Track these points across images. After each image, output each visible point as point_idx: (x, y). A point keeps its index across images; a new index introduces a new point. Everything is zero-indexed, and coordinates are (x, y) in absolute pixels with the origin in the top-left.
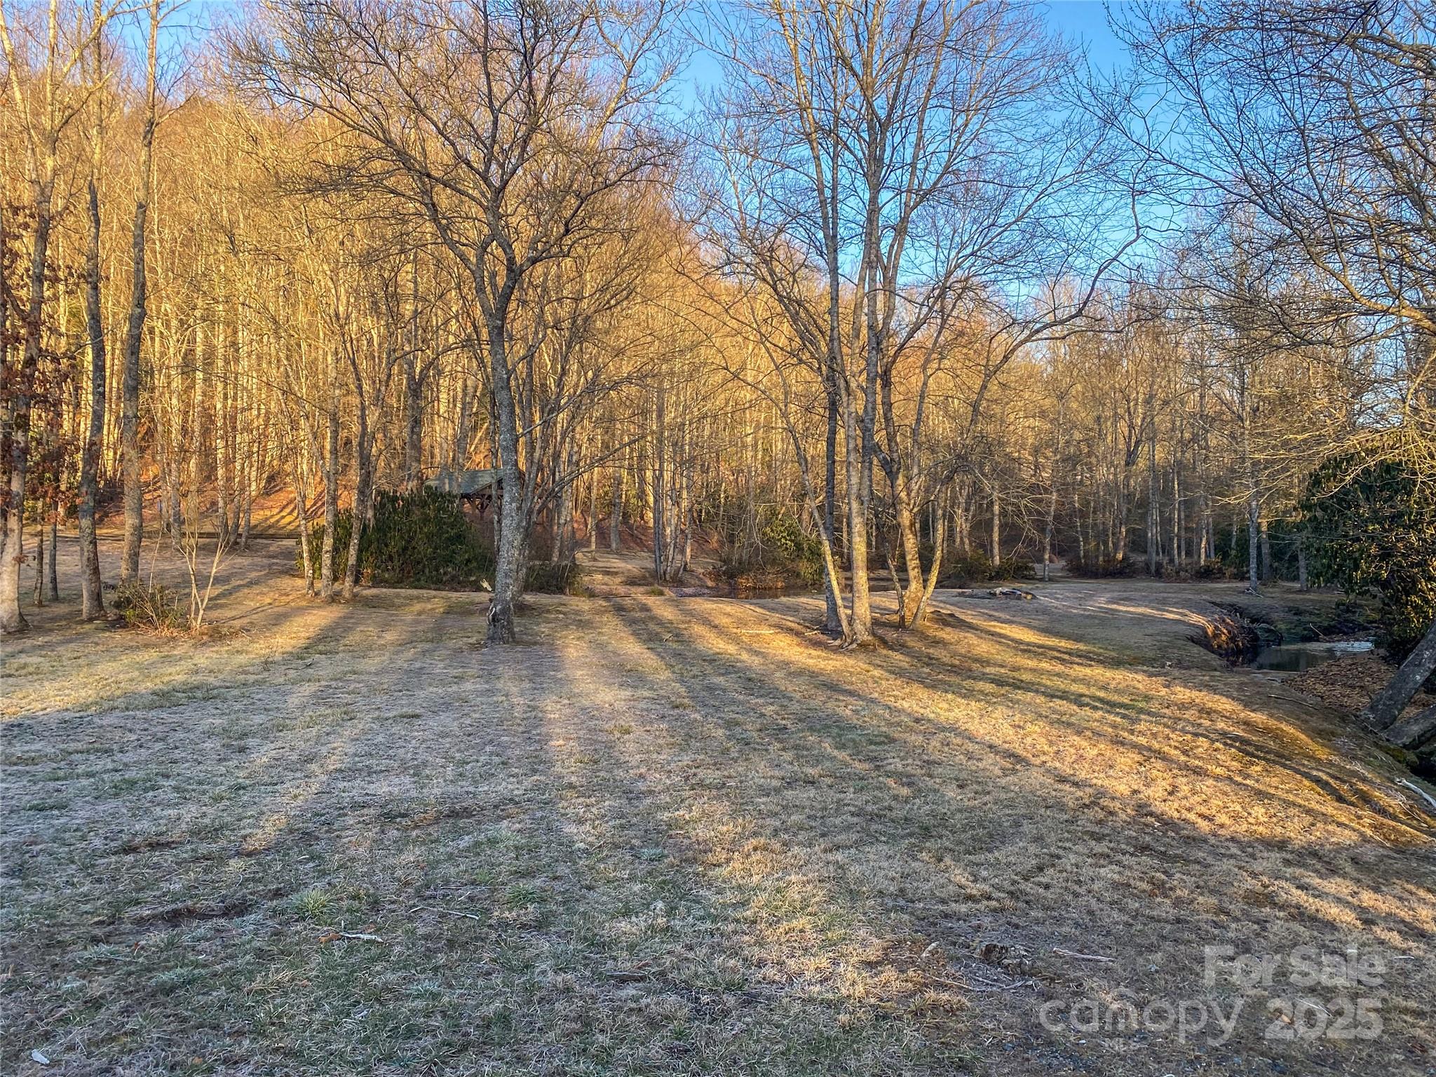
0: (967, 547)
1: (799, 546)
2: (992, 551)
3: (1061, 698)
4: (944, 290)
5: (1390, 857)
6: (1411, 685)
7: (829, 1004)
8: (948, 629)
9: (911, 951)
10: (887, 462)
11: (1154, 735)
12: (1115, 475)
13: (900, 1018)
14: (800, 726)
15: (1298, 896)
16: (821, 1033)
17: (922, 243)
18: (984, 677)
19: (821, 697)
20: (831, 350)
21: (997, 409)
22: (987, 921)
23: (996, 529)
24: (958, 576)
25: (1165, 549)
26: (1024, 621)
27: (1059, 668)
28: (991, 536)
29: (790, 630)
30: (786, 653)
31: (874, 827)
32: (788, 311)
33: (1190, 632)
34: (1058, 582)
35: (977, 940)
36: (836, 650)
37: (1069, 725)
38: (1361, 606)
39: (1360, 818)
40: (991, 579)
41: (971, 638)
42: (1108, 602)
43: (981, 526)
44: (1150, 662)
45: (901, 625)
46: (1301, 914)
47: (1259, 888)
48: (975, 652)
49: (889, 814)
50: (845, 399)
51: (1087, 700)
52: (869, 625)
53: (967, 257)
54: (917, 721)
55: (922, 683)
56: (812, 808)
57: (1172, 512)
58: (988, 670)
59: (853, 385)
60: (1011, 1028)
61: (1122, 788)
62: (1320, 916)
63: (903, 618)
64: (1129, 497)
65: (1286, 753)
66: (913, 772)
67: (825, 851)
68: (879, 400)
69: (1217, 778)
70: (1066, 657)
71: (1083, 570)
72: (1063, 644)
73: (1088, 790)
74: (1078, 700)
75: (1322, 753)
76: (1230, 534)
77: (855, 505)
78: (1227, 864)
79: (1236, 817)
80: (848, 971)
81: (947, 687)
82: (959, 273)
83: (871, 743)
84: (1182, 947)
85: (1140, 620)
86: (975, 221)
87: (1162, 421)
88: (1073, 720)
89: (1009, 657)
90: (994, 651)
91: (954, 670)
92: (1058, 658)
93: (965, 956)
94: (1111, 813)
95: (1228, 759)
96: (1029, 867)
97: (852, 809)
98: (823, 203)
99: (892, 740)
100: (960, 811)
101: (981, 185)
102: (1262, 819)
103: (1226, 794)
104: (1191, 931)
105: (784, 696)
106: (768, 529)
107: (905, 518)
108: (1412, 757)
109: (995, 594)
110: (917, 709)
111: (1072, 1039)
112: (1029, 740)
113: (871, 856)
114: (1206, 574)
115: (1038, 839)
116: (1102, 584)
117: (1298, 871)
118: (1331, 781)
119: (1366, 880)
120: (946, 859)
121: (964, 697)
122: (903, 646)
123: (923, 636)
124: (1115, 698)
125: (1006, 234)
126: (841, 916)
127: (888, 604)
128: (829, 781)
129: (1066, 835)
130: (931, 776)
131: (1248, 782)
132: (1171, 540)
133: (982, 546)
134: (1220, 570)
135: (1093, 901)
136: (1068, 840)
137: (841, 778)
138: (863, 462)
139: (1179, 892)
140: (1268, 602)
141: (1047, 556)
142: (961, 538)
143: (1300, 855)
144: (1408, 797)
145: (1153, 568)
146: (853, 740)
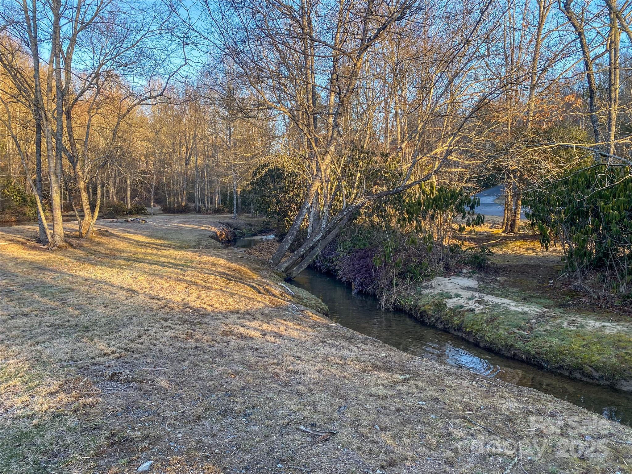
0: (115, 200)
1: (24, 200)
2: (127, 202)
3: (155, 264)
4: (98, 75)
5: (273, 311)
6: (284, 249)
7: (28, 417)
8: (105, 238)
9: (74, 383)
10: (71, 157)
11: (193, 276)
12: (181, 169)
13: (66, 415)
14: (21, 288)
15: (242, 330)
16: (23, 432)
17: (86, 50)
18: (121, 258)
19: (35, 273)
20: (36, 97)
21: (127, 136)
22: (113, 363)
23: (129, 192)
24: (110, 213)
25: (202, 201)
26: (141, 232)
27: (156, 252)
28: (126, 195)
29: (18, 242)
30: (16, 253)
31: (59, 330)
32: (11, 73)
33: (211, 234)
34: (157, 215)
35: (108, 372)
36: (44, 250)
37: (157, 275)
38: (271, 222)
39: (265, 298)
40: (127, 214)
41: (116, 241)
42: (178, 223)
43: (121, 190)
44: (194, 247)
45: (81, 237)
46: (242, 336)
47: (228, 329)
48: (117, 247)
49: (67, 323)
50: (45, 123)
51: (166, 264)
52: (63, 237)
53: (108, 60)
54: (86, 280)
55: (91, 263)
56: (25, 327)
57: (204, 186)
58: (122, 255)
59: (49, 116)
60: (121, 406)
61: (178, 299)
62: (248, 336)
63: (81, 233)
64: (187, 179)
65: (242, 278)
66: (82, 303)
67: (31, 346)
68: (65, 126)
69: (216, 290)
70: (159, 247)
71: (168, 210)
72: (158, 241)
73: (164, 301)
74: (163, 265)
75: (255, 277)
76: (227, 195)
77: (53, 178)
78: (217, 322)
79: (222, 304)
80: (40, 399)
81: (102, 264)
82: (104, 68)
83: (61, 293)
84: (197, 357)
85: (191, 230)
86: (112, 43)
87: (200, 147)
88: (160, 273)
89: (133, 249)
90: (126, 246)
91: (106, 256)
92: (155, 248)
93: (101, 380)
94: (172, 309)
95: (221, 282)
96: (135, 336)
97: (47, 324)
98: (28, 18)
99: (72, 290)
100: (104, 317)
101: (114, 26)
102: (231, 303)
103: (219, 295)
104: (200, 350)
105: (13, 275)
106: (6, 191)
107: (82, 185)
108: (284, 275)
109: (128, 221)
110: (87, 274)
111: (148, 404)
112: (139, 283)
113: (56, 344)
114: (218, 211)
115: (140, 324)
116: (177, 216)
117: (242, 321)
118: (257, 286)
119: (265, 320)
120: (95, 339)
121: (111, 267)
122: (81, 246)
123: (92, 241)
124: (179, 262)
125: (128, 52)
126: (38, 374)
127: (74, 227)
128: (36, 313)
129: (152, 321)
130: (91, 304)
131: (228, 290)
132: (204, 197)
133: (122, 199)
134: (223, 209)
135: (162, 346)
136: (153, 323)
137: (42, 311)
138: (57, 156)
139: (197, 336)
140: (240, 221)
141: (152, 204)
142: (112, 196)
143: (244, 315)
144: (282, 289)
145: (197, 209)
146: (51, 292)
